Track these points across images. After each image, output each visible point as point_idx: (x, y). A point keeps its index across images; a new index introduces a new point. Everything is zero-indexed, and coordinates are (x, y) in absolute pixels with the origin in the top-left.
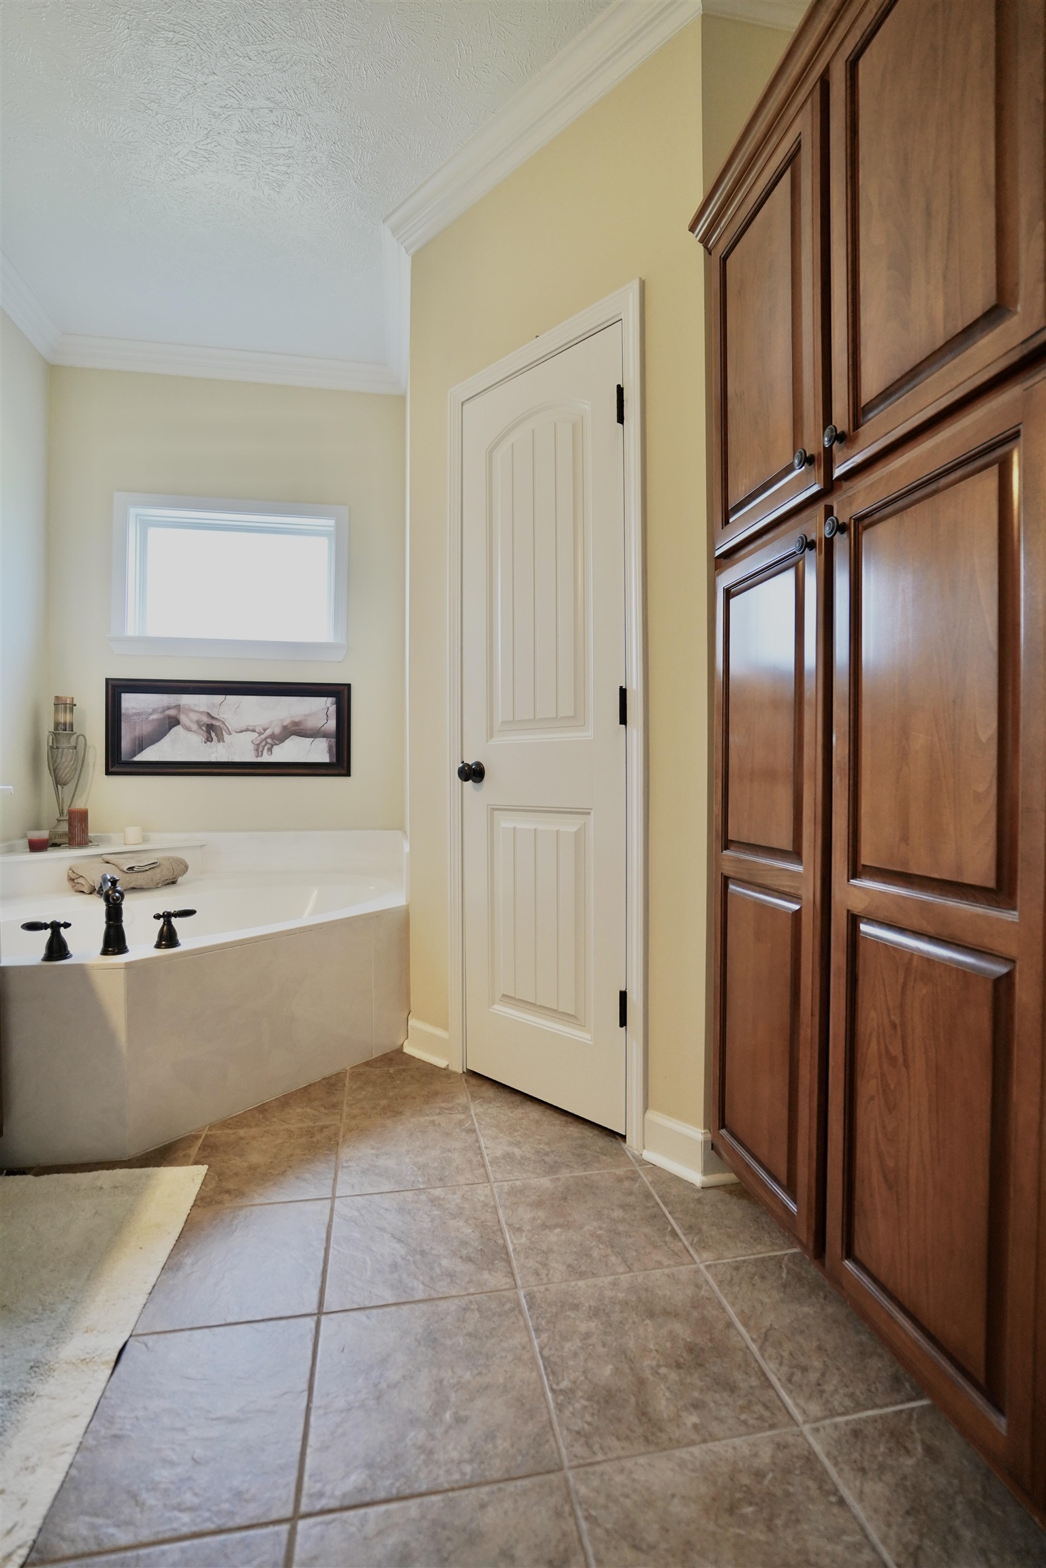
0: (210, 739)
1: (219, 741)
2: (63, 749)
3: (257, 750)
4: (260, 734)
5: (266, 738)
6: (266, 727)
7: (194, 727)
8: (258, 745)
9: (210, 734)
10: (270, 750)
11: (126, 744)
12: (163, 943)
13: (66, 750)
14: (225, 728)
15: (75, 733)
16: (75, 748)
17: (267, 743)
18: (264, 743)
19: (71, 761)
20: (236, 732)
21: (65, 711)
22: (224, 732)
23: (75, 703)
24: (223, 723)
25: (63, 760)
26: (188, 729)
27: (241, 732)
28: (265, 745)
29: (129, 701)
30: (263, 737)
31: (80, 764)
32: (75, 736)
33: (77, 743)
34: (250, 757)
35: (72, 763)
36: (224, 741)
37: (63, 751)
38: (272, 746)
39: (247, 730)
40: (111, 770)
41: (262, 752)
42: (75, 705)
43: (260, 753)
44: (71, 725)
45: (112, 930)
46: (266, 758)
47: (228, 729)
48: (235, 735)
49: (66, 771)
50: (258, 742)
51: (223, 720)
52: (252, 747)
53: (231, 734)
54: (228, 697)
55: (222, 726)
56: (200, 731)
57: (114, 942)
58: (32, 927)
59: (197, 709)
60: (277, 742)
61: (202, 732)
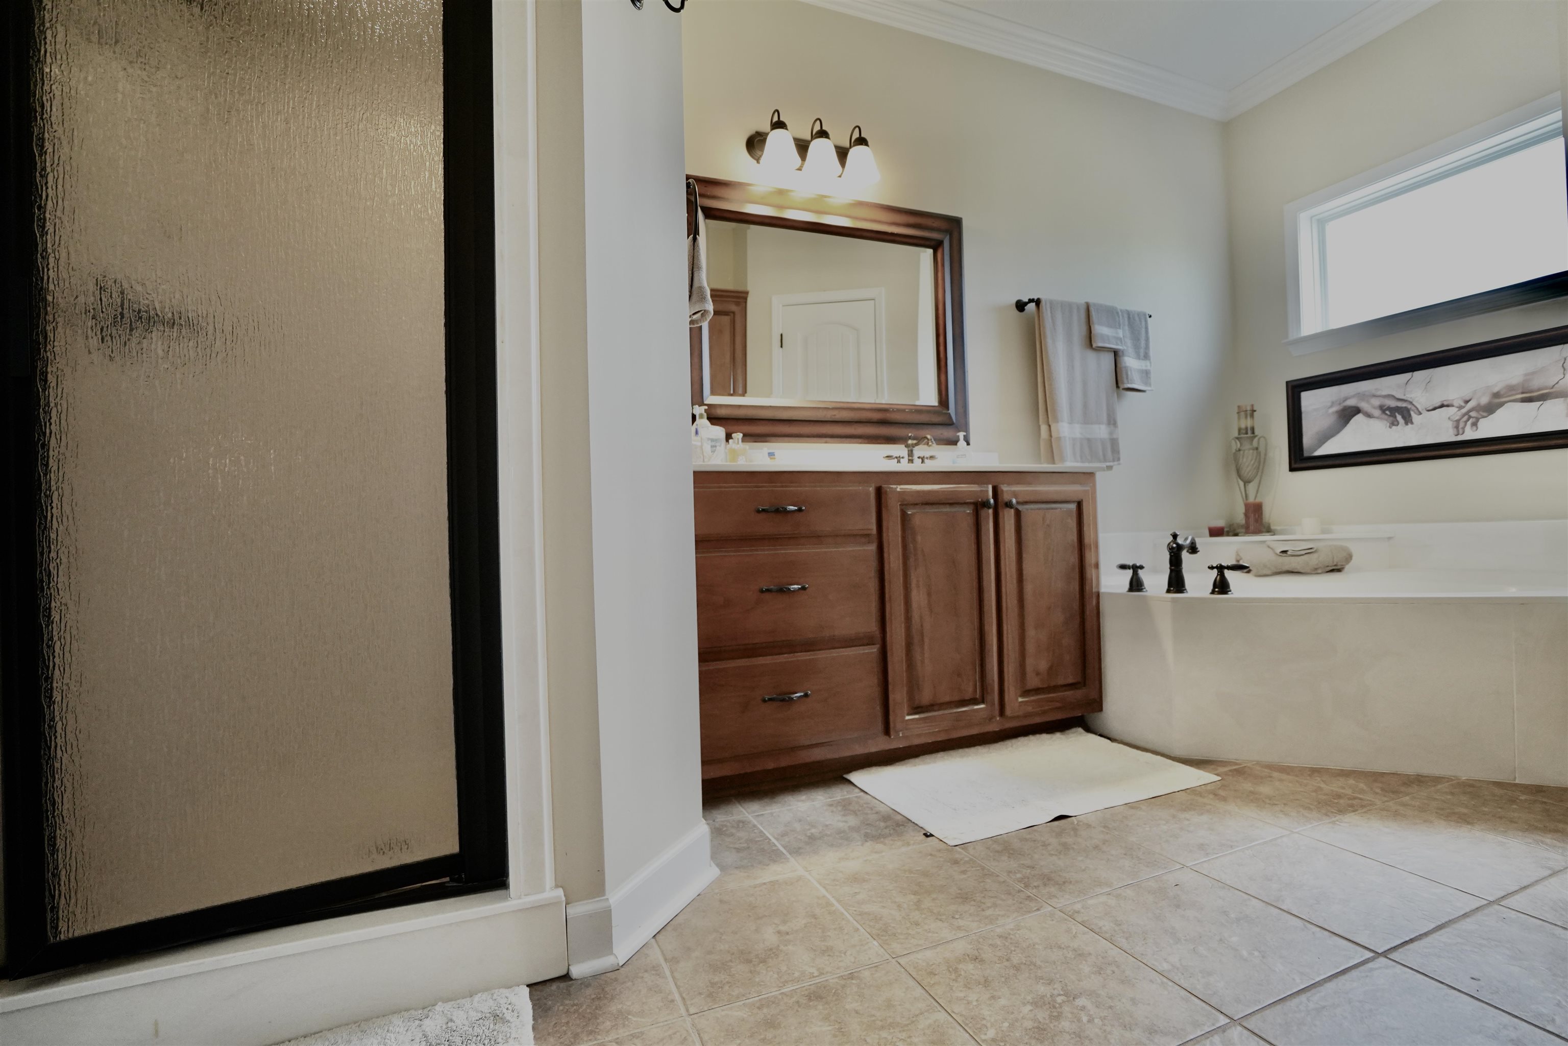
0: (1396, 423)
1: (1406, 424)
2: (1244, 450)
3: (1457, 427)
4: (1460, 408)
5: (1470, 411)
6: (1468, 399)
7: (1377, 413)
8: (1458, 421)
9: (1395, 417)
10: (1475, 424)
11: (1307, 440)
12: (1217, 590)
13: (1246, 452)
14: (1413, 408)
15: (1256, 436)
16: (1257, 449)
17: (1470, 417)
18: (1466, 418)
19: (1251, 460)
20: (1428, 411)
21: (1246, 417)
22: (1412, 413)
23: (1255, 409)
24: (1411, 403)
25: (1245, 460)
26: (1368, 415)
27: (1434, 409)
28: (1468, 420)
29: (1308, 399)
30: (1464, 411)
31: (1262, 462)
32: (1256, 439)
33: (1259, 443)
34: (1447, 435)
35: (1252, 462)
36: (1412, 423)
37: (1244, 453)
38: (1478, 420)
39: (1442, 406)
40: (1294, 466)
41: (1463, 428)
42: (1255, 411)
43: (1461, 432)
44: (1253, 430)
45: (1173, 574)
46: (1470, 434)
47: (1417, 409)
48: (1425, 414)
49: (1248, 469)
50: (1457, 418)
51: (1411, 400)
52: (1450, 424)
53: (1420, 413)
54: (1416, 373)
55: (1409, 406)
56: (1384, 416)
57: (1176, 583)
58: (1123, 567)
59: (1379, 393)
60: (1485, 414)
61: (1386, 417)
